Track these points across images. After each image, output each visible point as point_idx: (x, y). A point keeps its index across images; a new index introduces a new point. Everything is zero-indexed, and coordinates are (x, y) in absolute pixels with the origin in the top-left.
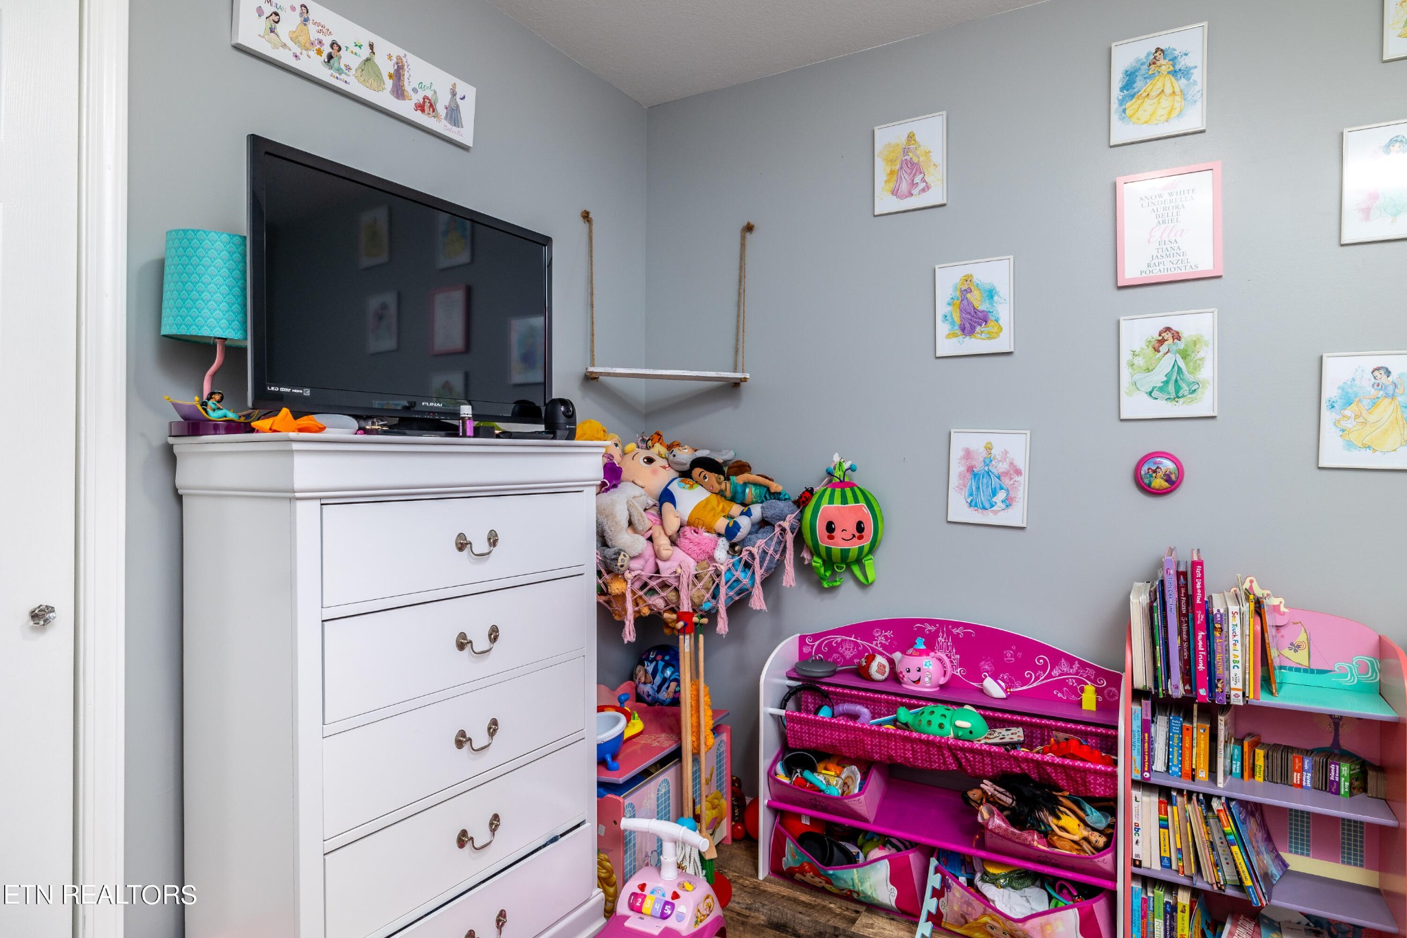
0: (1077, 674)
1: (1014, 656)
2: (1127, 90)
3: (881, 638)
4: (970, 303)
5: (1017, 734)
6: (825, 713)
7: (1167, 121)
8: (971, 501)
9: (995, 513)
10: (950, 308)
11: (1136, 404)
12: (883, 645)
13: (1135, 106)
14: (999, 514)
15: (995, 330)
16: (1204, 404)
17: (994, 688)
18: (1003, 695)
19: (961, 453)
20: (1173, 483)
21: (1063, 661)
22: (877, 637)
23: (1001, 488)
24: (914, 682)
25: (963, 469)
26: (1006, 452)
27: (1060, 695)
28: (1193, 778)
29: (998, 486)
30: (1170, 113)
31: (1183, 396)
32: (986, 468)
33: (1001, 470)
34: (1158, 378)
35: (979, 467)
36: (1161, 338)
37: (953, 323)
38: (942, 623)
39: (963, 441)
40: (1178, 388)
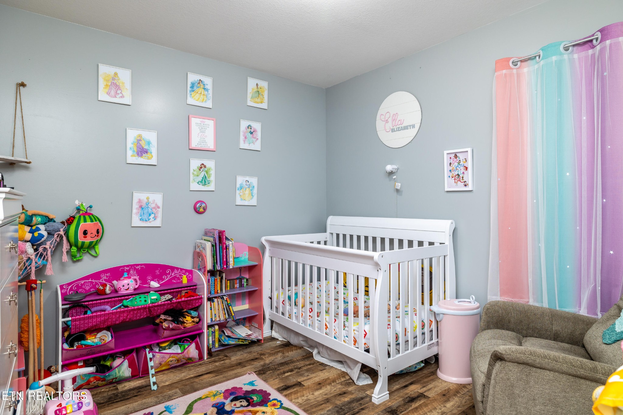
0: (179, 273)
1: (159, 272)
2: (192, 88)
3: (104, 277)
4: (140, 145)
5: (169, 297)
6: (89, 313)
7: (202, 102)
8: (141, 218)
9: (150, 222)
10: (132, 145)
11: (194, 186)
12: (105, 280)
13: (194, 94)
14: (152, 222)
15: (150, 156)
16: (212, 187)
17: (155, 284)
18: (159, 286)
19: (137, 201)
20: (205, 209)
21: (175, 269)
22: (103, 277)
23: (153, 213)
24: (126, 290)
25: (137, 206)
26: (154, 200)
27: (174, 281)
28: (218, 293)
29: (151, 213)
30: (203, 100)
31: (206, 184)
32: (147, 206)
33: (152, 207)
34: (200, 179)
35: (144, 205)
36: (201, 167)
37: (134, 151)
38: (132, 266)
39: (138, 196)
40: (205, 182)
